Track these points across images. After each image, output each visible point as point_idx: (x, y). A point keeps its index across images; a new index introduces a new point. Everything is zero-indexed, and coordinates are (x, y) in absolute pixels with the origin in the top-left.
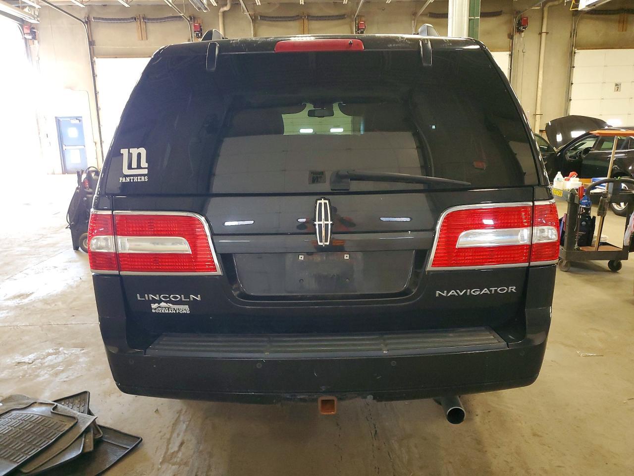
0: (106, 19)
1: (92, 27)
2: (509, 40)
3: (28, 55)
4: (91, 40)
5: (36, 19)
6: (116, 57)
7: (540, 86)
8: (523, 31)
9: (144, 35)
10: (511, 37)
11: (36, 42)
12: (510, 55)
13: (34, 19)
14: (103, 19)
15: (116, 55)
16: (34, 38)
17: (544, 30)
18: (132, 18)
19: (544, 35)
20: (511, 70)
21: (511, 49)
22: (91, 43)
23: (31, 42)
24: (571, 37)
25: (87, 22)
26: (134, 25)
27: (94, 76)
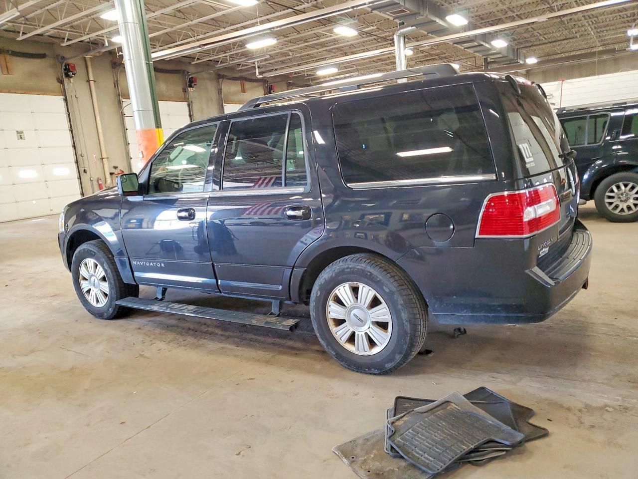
2: (59, 84)
7: (100, 130)
8: (71, 77)
10: (61, 82)
12: (64, 100)
17: (91, 78)
19: (92, 83)
20: (69, 115)
21: (64, 93)
24: (115, 86)
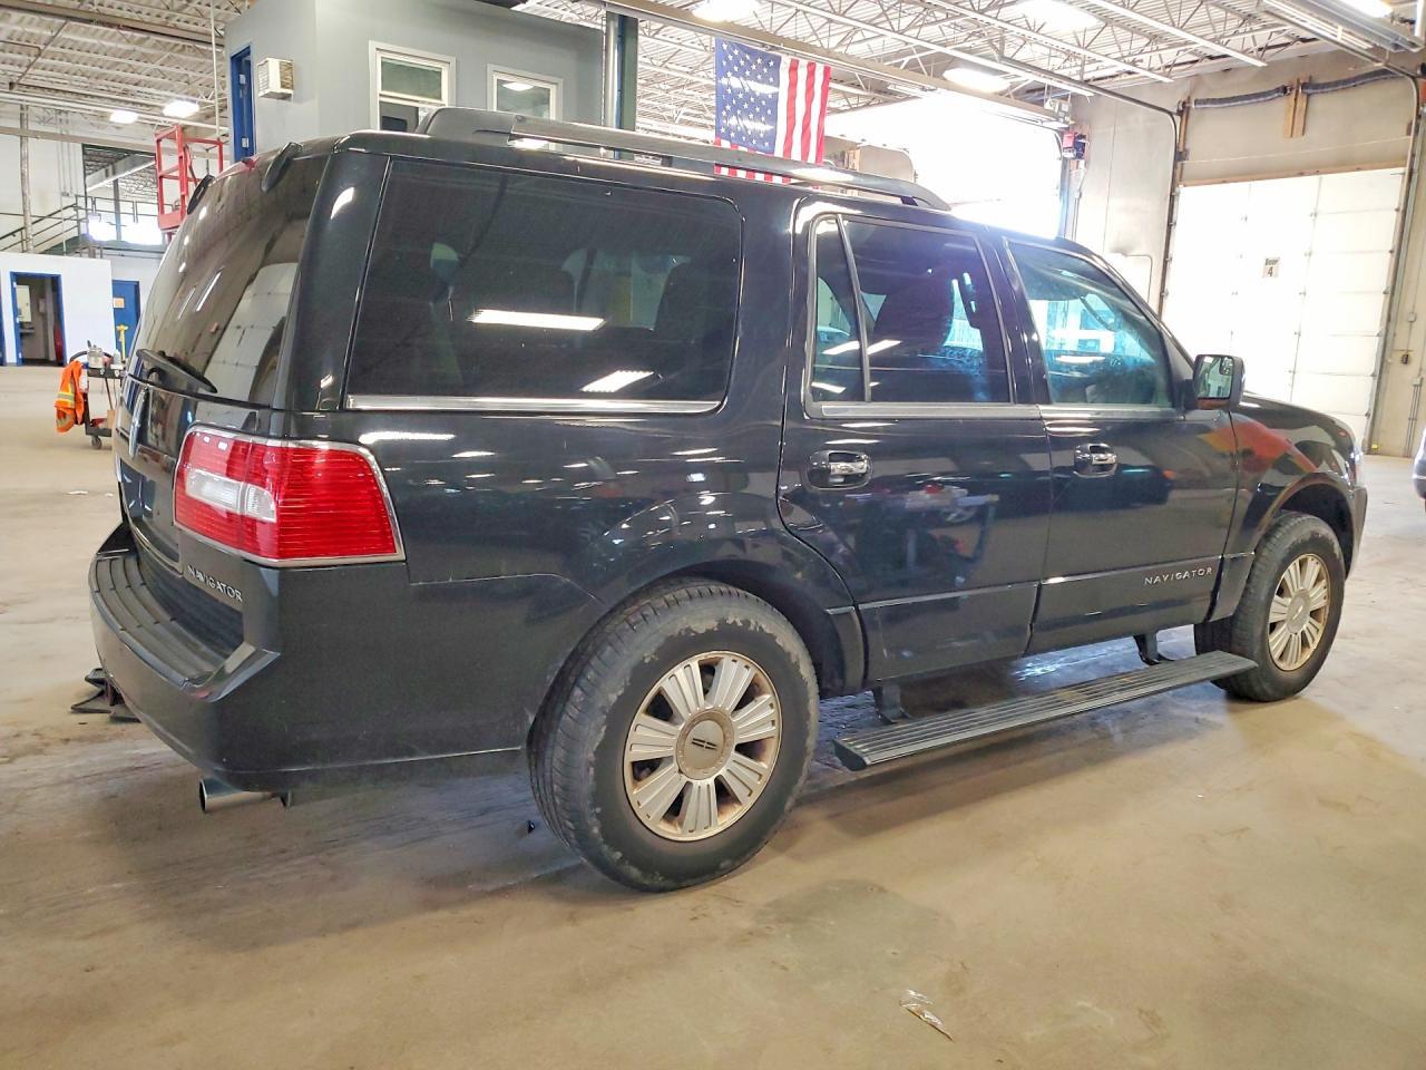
0: (1221, 101)
1: (1191, 119)
3: (1062, 189)
4: (1181, 149)
5: (1062, 120)
6: (1224, 182)
9: (1300, 125)
11: (1082, 162)
13: (1057, 120)
14: (1214, 101)
15: (1224, 178)
16: (1079, 156)
18: (1277, 90)
22: (1180, 156)
23: (1074, 163)
25: (1180, 113)
26: (1282, 105)
27: (1170, 224)
